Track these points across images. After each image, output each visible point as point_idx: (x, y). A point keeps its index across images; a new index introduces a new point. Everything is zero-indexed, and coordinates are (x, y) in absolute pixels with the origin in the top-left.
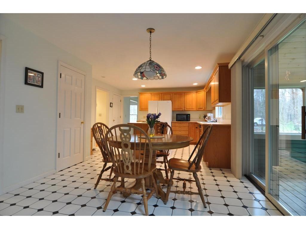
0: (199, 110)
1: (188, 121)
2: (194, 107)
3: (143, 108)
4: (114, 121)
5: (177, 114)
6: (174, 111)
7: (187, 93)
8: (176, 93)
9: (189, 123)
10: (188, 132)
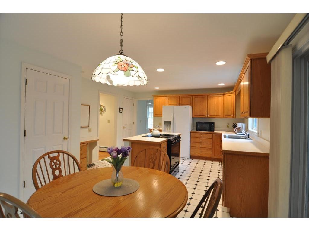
0: (226, 116)
1: (211, 131)
2: (220, 113)
3: (158, 114)
4: (124, 128)
5: (197, 122)
6: (195, 118)
7: (212, 96)
8: (197, 96)
9: (213, 134)
10: (211, 145)
